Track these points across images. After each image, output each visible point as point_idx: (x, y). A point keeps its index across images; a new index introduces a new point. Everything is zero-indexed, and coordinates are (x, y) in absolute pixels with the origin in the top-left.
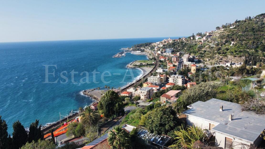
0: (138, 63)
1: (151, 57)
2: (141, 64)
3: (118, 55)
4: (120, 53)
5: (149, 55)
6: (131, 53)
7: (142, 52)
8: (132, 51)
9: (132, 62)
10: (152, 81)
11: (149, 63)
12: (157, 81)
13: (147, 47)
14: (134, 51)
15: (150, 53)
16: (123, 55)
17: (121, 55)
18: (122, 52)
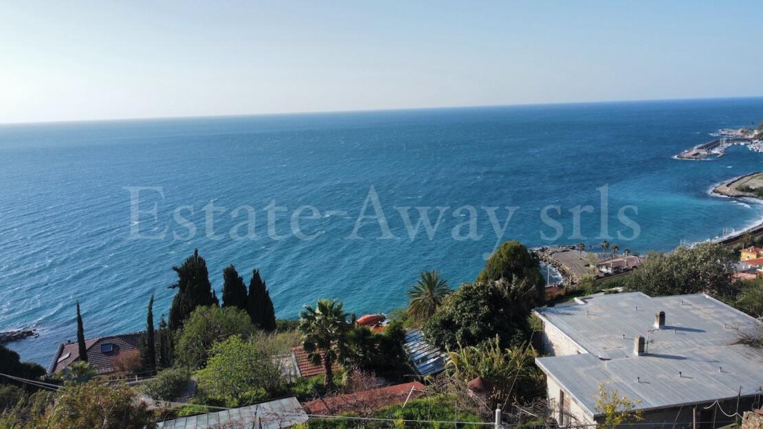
3: (694, 152)
4: (707, 146)
6: (750, 147)
8: (755, 139)
9: (737, 176)
16: (715, 151)
17: (706, 153)
18: (716, 142)
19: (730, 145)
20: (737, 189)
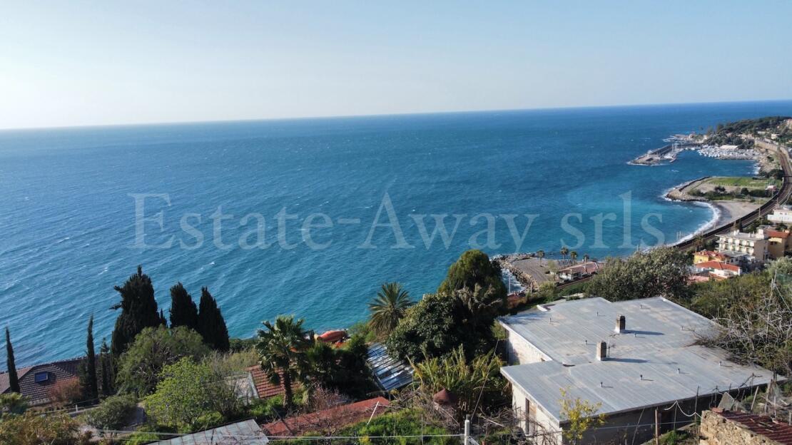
0: (711, 185)
1: (768, 169)
2: (717, 189)
3: (648, 157)
4: (659, 152)
5: (763, 160)
6: (701, 152)
7: (740, 151)
8: (704, 144)
9: (689, 181)
10: (734, 250)
11: (750, 188)
12: (752, 251)
13: (764, 133)
14: (713, 144)
15: (772, 153)
16: (668, 156)
17: (659, 158)
18: (668, 147)
19: (681, 150)
20: (689, 193)
